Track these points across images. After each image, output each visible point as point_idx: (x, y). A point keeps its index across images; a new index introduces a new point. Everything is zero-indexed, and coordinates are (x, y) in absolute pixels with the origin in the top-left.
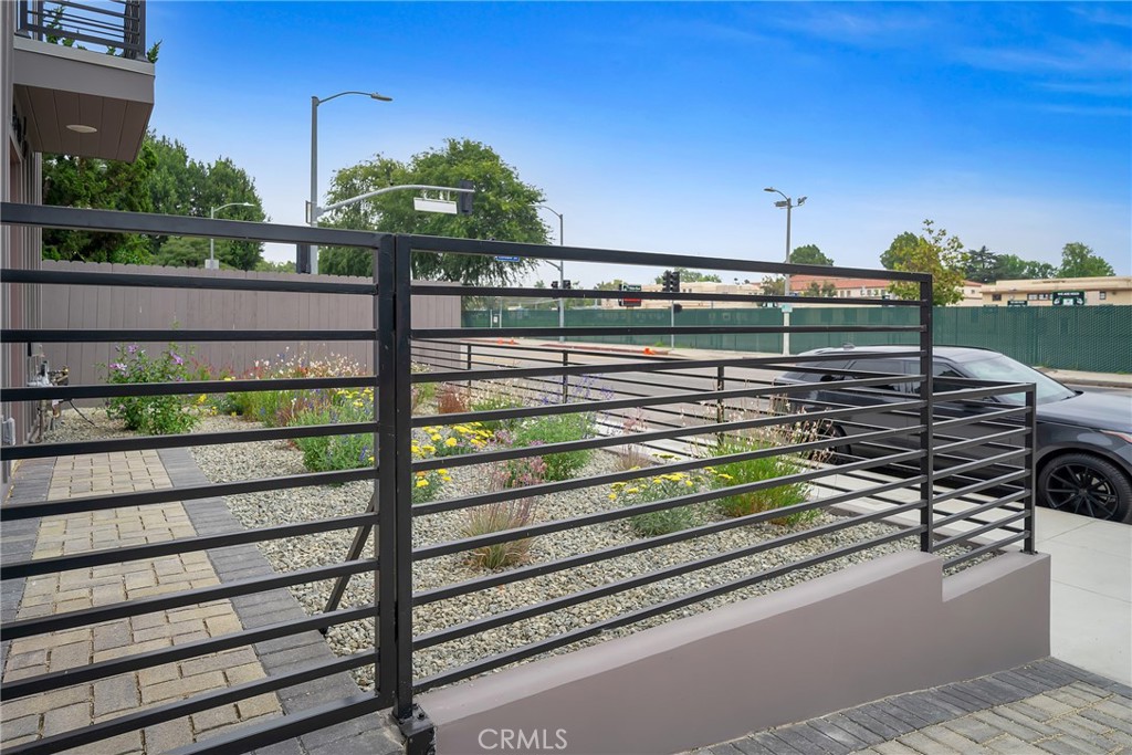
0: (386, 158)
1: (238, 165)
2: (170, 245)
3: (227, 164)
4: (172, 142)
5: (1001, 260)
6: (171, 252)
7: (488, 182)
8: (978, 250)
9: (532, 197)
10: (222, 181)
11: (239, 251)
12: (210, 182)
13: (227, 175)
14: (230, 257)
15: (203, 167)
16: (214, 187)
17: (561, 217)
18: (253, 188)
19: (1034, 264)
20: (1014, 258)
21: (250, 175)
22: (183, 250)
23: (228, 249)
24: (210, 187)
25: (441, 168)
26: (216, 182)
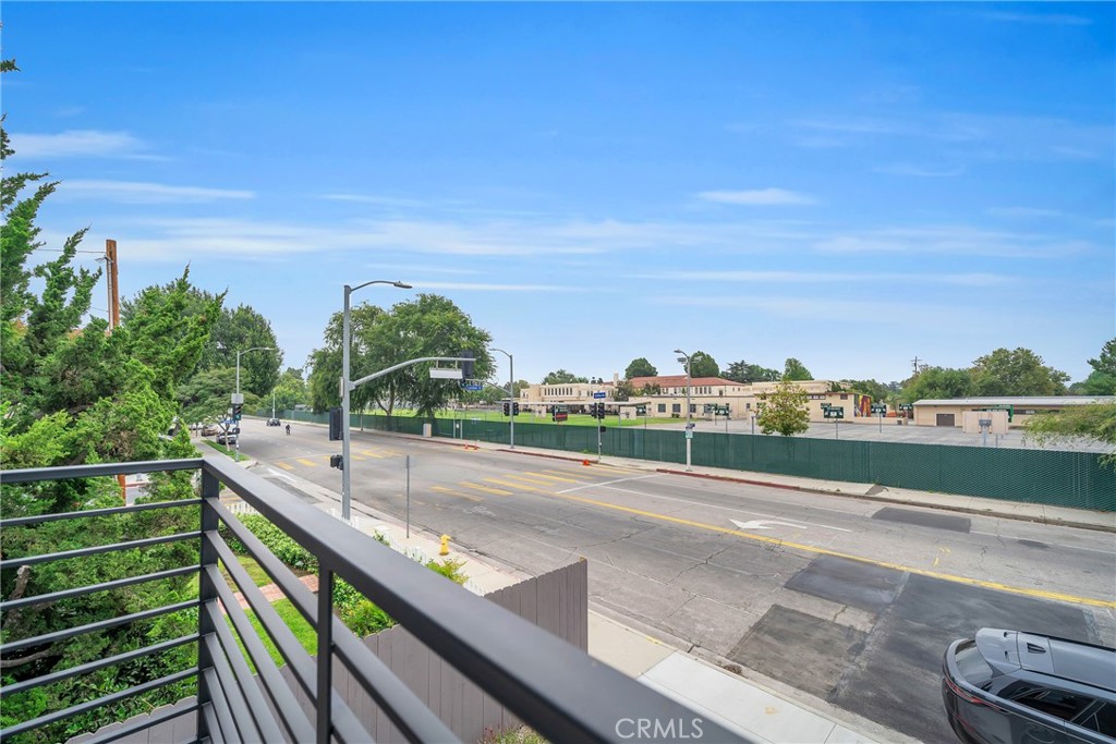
0: (371, 304)
1: (257, 311)
2: (200, 377)
3: (248, 310)
4: (201, 291)
5: (752, 369)
6: (201, 384)
7: (451, 326)
8: (739, 362)
9: (483, 337)
10: (243, 324)
11: (258, 379)
12: (233, 325)
13: (247, 320)
14: (251, 386)
15: (227, 312)
16: (237, 329)
17: (511, 357)
18: (269, 328)
19: (768, 370)
20: (758, 367)
21: (266, 318)
22: (211, 382)
23: (250, 379)
24: (234, 329)
25: (416, 316)
26: (239, 326)
